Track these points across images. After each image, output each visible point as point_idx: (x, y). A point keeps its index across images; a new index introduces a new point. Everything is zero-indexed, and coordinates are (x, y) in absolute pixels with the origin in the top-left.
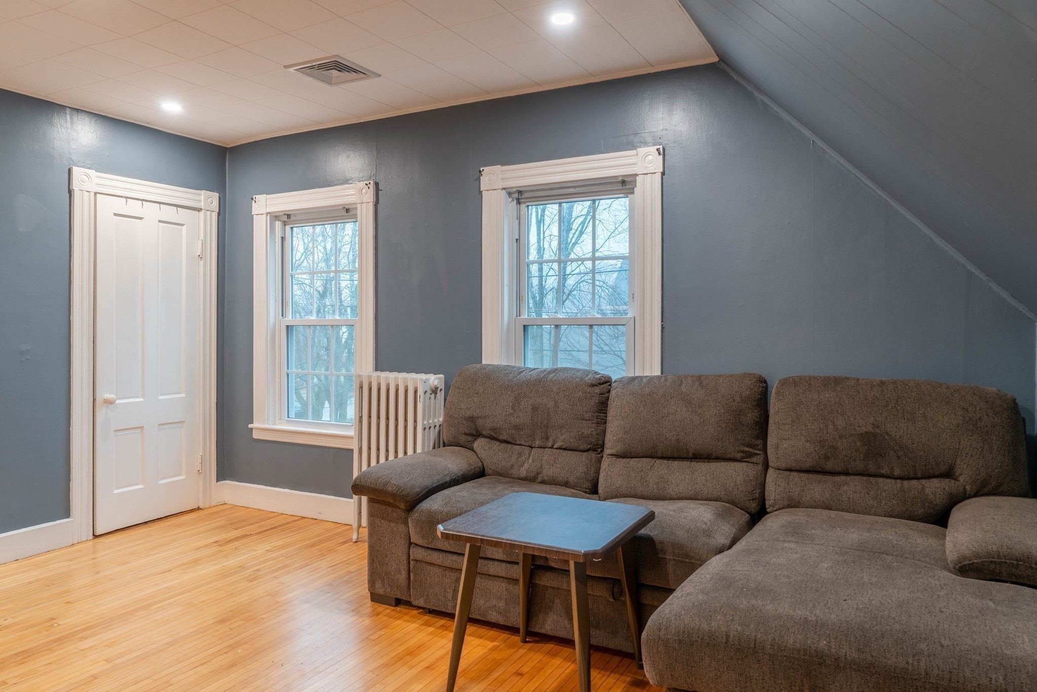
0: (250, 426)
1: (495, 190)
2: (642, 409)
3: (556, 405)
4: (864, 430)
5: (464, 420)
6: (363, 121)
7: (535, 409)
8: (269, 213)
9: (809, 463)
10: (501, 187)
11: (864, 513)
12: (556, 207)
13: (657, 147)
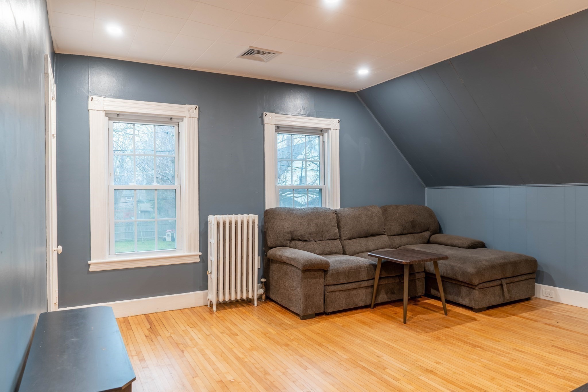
0: (89, 262)
1: (272, 124)
2: (355, 220)
3: (325, 223)
4: (411, 220)
5: (287, 233)
6: (188, 69)
7: (317, 224)
8: (104, 110)
9: (400, 232)
10: (274, 124)
11: (415, 244)
12: (282, 136)
13: (338, 120)
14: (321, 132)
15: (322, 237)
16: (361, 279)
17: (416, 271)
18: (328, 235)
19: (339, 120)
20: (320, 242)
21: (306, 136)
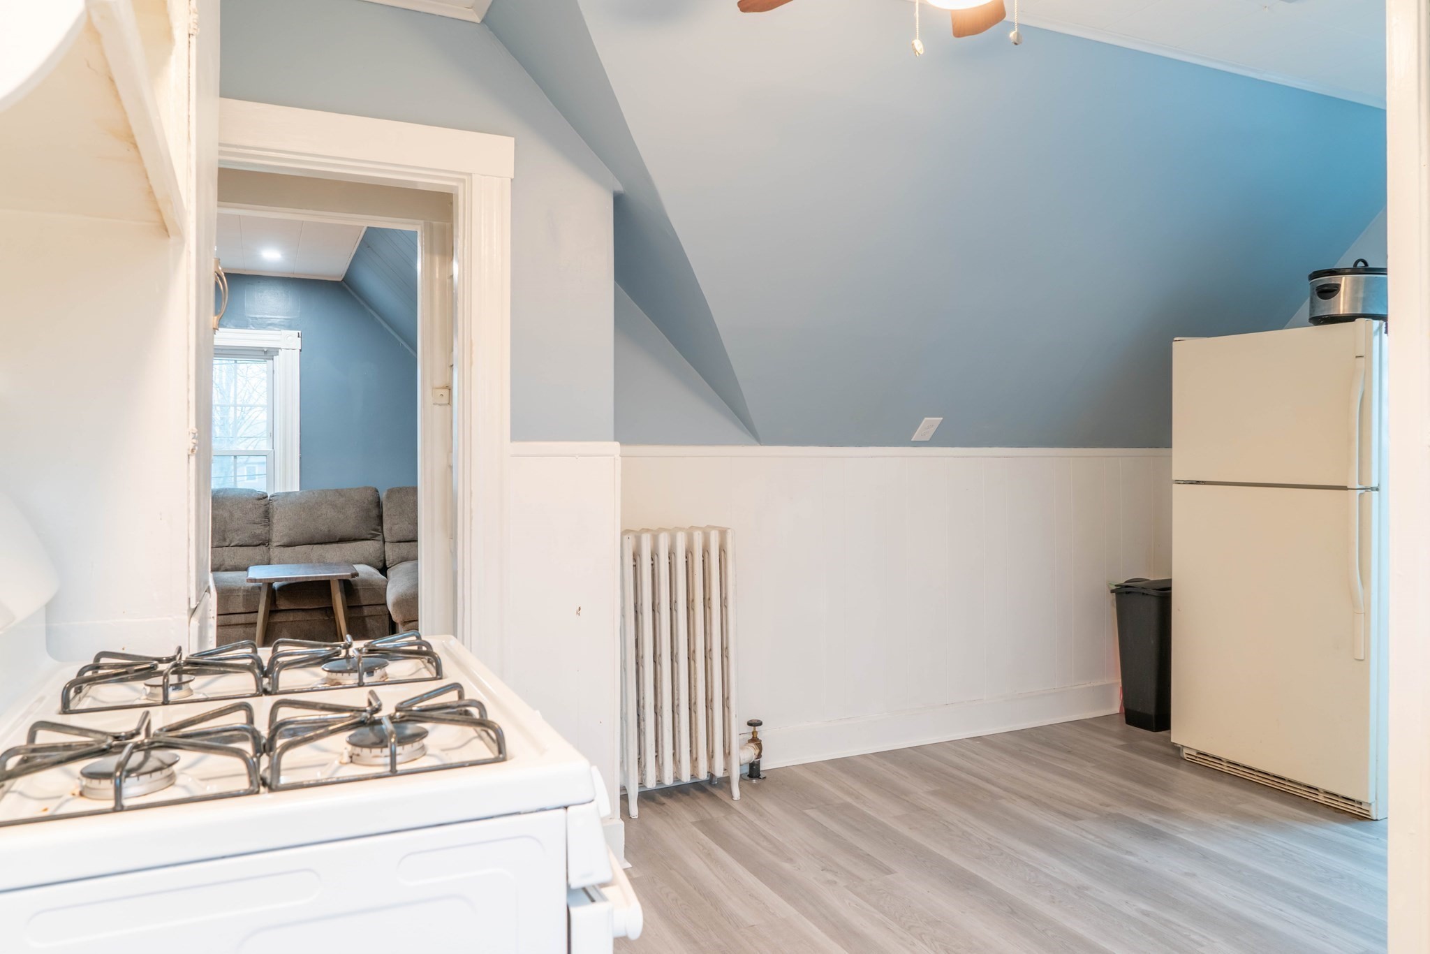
9: (411, 536)
13: (297, 332)
14: (267, 354)
15: (225, 540)
16: (231, 611)
17: (364, 603)
18: (238, 538)
19: (300, 332)
20: (220, 549)
21: (236, 361)
